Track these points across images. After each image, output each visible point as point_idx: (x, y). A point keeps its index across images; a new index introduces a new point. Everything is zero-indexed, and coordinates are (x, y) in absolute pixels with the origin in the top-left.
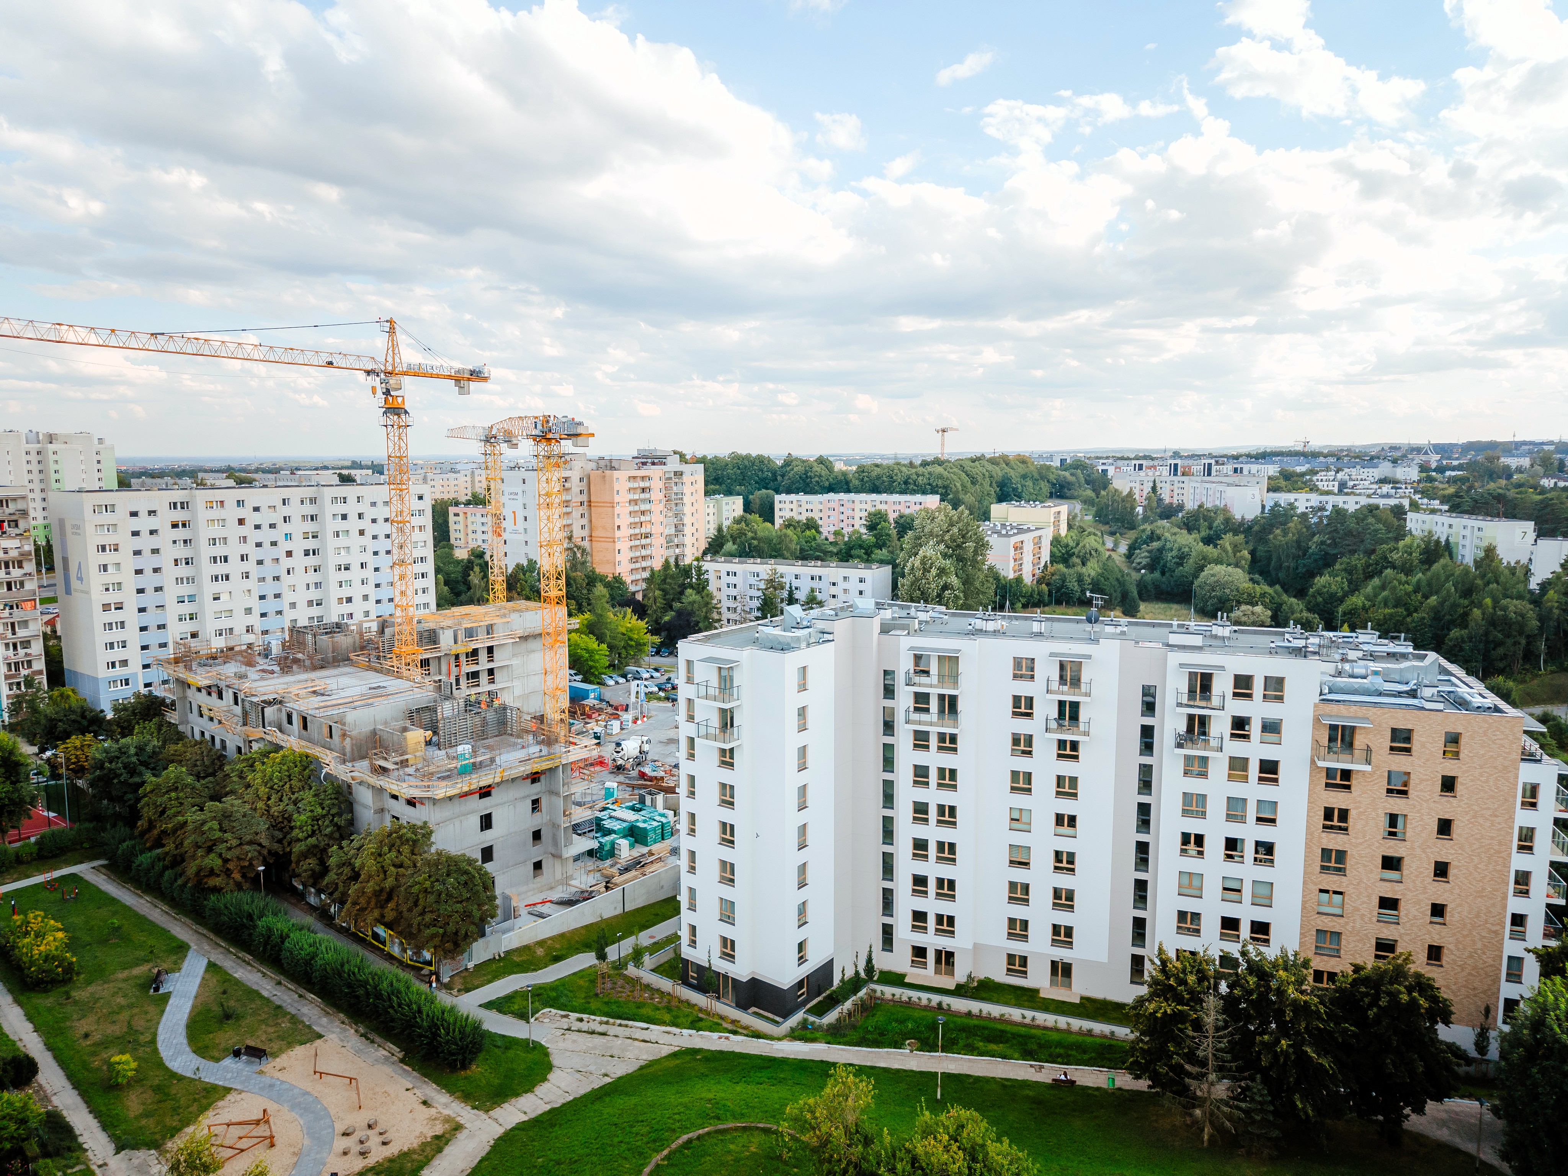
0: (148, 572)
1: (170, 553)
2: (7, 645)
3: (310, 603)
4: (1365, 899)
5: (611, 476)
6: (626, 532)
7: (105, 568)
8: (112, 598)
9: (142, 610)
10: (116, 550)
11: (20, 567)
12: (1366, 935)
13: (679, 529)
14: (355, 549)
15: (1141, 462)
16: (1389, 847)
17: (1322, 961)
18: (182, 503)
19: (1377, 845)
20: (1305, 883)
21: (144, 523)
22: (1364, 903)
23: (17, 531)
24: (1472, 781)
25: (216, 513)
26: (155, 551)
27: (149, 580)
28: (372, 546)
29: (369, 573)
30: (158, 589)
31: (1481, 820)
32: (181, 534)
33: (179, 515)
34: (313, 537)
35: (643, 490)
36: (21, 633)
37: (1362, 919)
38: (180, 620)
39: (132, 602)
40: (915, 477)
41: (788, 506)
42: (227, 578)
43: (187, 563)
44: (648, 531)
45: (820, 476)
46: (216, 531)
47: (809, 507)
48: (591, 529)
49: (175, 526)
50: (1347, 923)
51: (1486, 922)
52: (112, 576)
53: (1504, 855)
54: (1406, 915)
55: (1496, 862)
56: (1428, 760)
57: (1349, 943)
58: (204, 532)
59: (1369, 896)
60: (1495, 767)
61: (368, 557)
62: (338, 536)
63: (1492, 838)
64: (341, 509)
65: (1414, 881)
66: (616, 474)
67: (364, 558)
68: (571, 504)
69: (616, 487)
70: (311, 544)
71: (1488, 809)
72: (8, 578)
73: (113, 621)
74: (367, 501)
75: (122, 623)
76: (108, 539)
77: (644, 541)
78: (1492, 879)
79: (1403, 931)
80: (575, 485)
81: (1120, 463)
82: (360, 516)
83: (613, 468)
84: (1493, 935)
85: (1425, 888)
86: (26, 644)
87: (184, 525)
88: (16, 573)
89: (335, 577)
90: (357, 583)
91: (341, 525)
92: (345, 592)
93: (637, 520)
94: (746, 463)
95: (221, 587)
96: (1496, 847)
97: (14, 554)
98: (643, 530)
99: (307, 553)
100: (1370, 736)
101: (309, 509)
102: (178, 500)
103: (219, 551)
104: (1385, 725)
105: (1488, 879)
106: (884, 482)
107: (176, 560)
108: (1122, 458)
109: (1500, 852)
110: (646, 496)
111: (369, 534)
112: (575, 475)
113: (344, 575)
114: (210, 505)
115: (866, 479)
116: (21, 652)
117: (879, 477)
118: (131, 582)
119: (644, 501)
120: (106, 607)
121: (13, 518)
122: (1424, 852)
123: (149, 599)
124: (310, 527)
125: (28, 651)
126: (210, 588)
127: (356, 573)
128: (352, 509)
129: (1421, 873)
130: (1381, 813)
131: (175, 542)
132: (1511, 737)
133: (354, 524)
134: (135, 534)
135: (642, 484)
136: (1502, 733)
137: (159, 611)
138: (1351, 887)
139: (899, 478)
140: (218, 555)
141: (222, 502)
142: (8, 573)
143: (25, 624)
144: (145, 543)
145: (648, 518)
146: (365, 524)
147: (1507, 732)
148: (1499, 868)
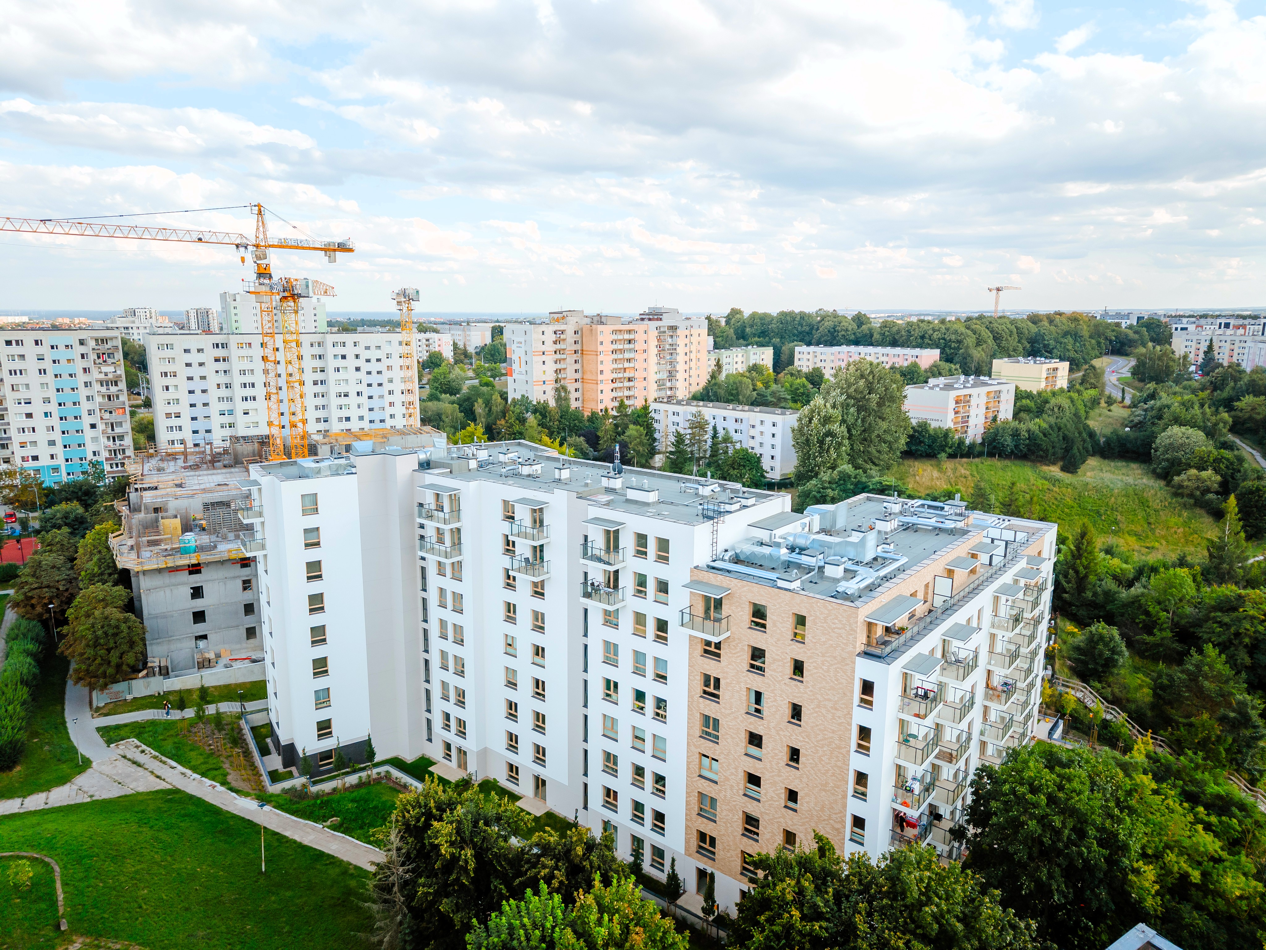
0: (198, 392)
1: (213, 380)
2: (108, 438)
3: (318, 420)
4: (733, 771)
5: (596, 330)
6: (608, 375)
7: (167, 388)
8: (173, 409)
9: (194, 419)
10: (175, 376)
11: (116, 385)
12: (735, 806)
13: (672, 375)
14: (352, 382)
15: (1228, 321)
16: (751, 723)
17: (703, 823)
18: (222, 344)
19: (741, 718)
20: (688, 744)
21: (194, 358)
22: (732, 774)
23: (113, 361)
24: (816, 668)
25: (245, 352)
26: (203, 378)
27: (198, 398)
28: (366, 379)
29: (363, 399)
30: (205, 405)
31: (824, 711)
32: (221, 366)
33: (220, 353)
34: (321, 371)
35: (630, 342)
36: (118, 430)
37: (731, 790)
38: (222, 427)
39: (187, 413)
40: (931, 332)
41: (806, 356)
42: (254, 399)
43: (227, 387)
44: (631, 375)
45: (847, 330)
46: (246, 366)
47: (823, 357)
48: (583, 373)
49: (217, 360)
50: (720, 791)
51: (830, 818)
52: (171, 394)
53: (844, 751)
54: (765, 795)
55: (837, 757)
56: (778, 640)
57: (722, 810)
58: (236, 365)
59: (736, 768)
60: (835, 658)
61: (363, 388)
62: (338, 371)
63: (833, 732)
64: (340, 351)
65: (770, 762)
66: (601, 328)
67: (360, 388)
68: (567, 352)
69: (600, 339)
70: (319, 376)
71: (829, 700)
72: (108, 393)
73: (174, 425)
74: (362, 346)
75: (180, 427)
76: (169, 368)
77: (627, 384)
78: (833, 775)
79: (763, 810)
80: (570, 337)
81: (1202, 321)
82: (357, 356)
83: (602, 323)
84: (835, 833)
85: (779, 771)
86: (121, 438)
87: (224, 360)
88: (113, 389)
89: (334, 402)
90: (354, 406)
91: (340, 363)
92: (344, 413)
93: (621, 366)
94: (788, 318)
95: (249, 405)
96: (837, 742)
97: (110, 376)
98: (627, 375)
99: (315, 383)
100: (733, 608)
101: (317, 351)
102: (220, 342)
103: (248, 379)
104: (744, 598)
105: (830, 773)
106: (902, 336)
107: (218, 385)
108: (1205, 316)
109: (840, 748)
110: (631, 346)
111: (364, 370)
112: (570, 329)
113: (343, 401)
114: (240, 346)
115: (887, 333)
116: (117, 442)
117: (899, 332)
118: (186, 400)
119: (630, 350)
120: (168, 415)
121: (110, 351)
122: (778, 734)
123: (199, 411)
124: (318, 364)
125: (122, 442)
126: (240, 406)
127: (353, 400)
128: (350, 351)
129: (776, 755)
130: (744, 686)
131: (217, 372)
132: (848, 628)
133: (351, 362)
134: (188, 365)
135: (627, 336)
136: (840, 621)
137: (207, 420)
138: (723, 756)
139: (917, 333)
140: (247, 382)
141: (250, 344)
142: (108, 389)
143: (120, 424)
144: (195, 372)
145: (631, 365)
146: (361, 363)
147: (845, 622)
148: (839, 764)
